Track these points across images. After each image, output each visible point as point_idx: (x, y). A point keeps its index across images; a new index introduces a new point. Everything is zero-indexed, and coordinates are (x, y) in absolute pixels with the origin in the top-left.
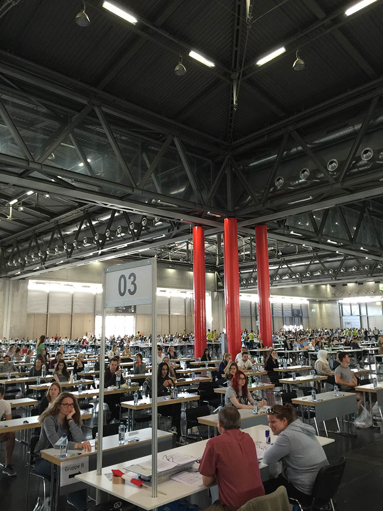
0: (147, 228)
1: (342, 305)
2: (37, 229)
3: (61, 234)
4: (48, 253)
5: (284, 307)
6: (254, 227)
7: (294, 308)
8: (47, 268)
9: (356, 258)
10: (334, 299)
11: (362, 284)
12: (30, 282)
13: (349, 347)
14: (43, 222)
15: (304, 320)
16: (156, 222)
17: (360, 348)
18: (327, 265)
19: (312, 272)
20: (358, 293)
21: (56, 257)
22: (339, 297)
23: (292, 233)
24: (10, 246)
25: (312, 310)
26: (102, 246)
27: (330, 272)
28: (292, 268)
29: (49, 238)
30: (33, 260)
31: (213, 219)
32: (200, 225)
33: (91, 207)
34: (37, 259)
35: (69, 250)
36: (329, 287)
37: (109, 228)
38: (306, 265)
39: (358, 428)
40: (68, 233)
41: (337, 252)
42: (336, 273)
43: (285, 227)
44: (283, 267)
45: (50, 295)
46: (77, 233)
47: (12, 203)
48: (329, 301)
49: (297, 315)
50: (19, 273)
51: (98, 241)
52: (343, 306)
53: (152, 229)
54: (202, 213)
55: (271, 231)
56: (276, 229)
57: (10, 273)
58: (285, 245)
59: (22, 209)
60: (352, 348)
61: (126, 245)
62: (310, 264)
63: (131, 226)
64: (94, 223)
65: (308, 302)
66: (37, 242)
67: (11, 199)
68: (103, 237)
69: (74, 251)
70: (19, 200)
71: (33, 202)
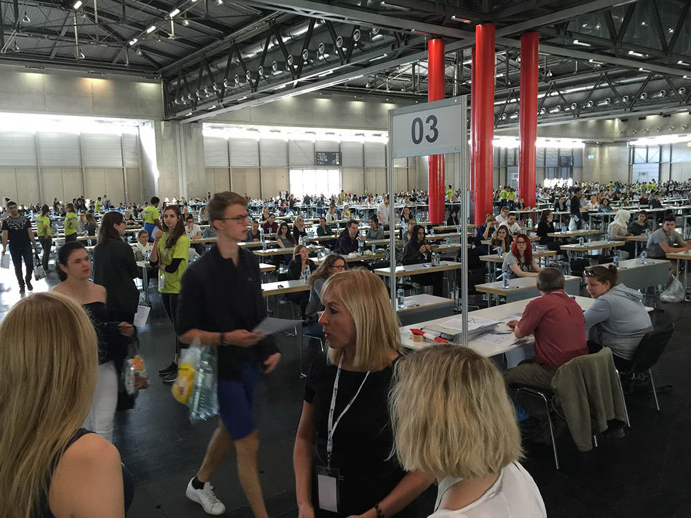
0: (360, 45)
1: (634, 148)
2: (207, 51)
3: (240, 59)
4: (226, 86)
5: (547, 153)
6: (520, 37)
7: (561, 154)
8: (225, 107)
9: (667, 76)
10: (624, 139)
11: (670, 115)
12: (205, 125)
13: (647, 206)
14: (215, 40)
15: (575, 171)
16: (373, 35)
17: (662, 207)
18: (619, 89)
19: (596, 101)
20: (661, 130)
21: (237, 92)
22: (633, 136)
23: (576, 42)
24: (174, 77)
25: (589, 157)
26: (298, 74)
27: (624, 100)
28: (565, 97)
29: (224, 64)
30: (207, 96)
31: (459, 26)
32: (438, 37)
33: (280, 15)
34: (211, 94)
35: (254, 81)
36: (617, 122)
37: (306, 46)
38: (587, 90)
39: (665, 302)
40: (250, 56)
41: (641, 69)
42: (634, 101)
43: (566, 34)
44: (552, 94)
45: (231, 144)
46: (262, 56)
47: (172, 15)
48: (616, 143)
49: (565, 164)
50: (190, 114)
51: (292, 67)
52: (636, 150)
53: (367, 46)
54: (445, 17)
55: (545, 40)
56: (553, 37)
57: (179, 115)
58: (559, 60)
59: (187, 23)
60: (651, 207)
61: (331, 71)
62: (595, 89)
63: (337, 43)
64: (285, 40)
65: (583, 146)
66: (209, 71)
67: (170, 9)
68: (298, 60)
69: (260, 82)
70: (181, 10)
71: (202, 13)
